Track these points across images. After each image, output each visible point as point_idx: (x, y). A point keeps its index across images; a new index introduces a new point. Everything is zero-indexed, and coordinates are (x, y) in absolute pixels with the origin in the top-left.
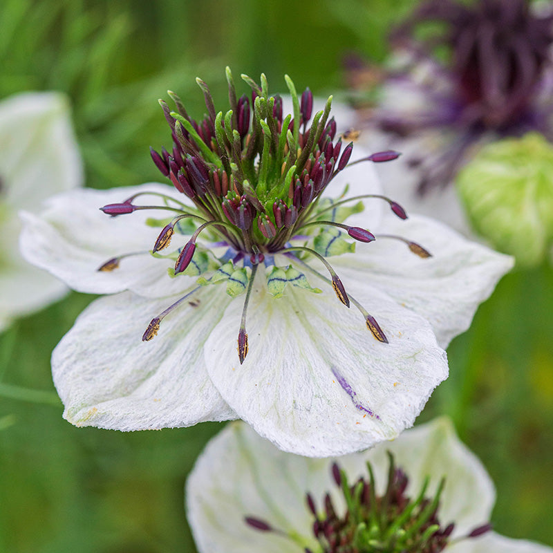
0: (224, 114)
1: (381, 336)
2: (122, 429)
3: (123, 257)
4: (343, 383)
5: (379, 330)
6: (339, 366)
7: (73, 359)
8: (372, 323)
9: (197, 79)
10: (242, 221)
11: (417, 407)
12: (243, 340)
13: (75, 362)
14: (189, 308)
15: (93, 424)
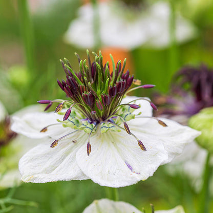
0: (83, 61)
1: (144, 148)
2: (42, 183)
3: (49, 126)
4: (129, 166)
5: (143, 145)
6: (128, 160)
7: (27, 161)
8: (140, 143)
9: (75, 53)
10: (89, 101)
11: (154, 168)
12: (89, 146)
13: (27, 163)
14: (72, 143)
15: (32, 182)
